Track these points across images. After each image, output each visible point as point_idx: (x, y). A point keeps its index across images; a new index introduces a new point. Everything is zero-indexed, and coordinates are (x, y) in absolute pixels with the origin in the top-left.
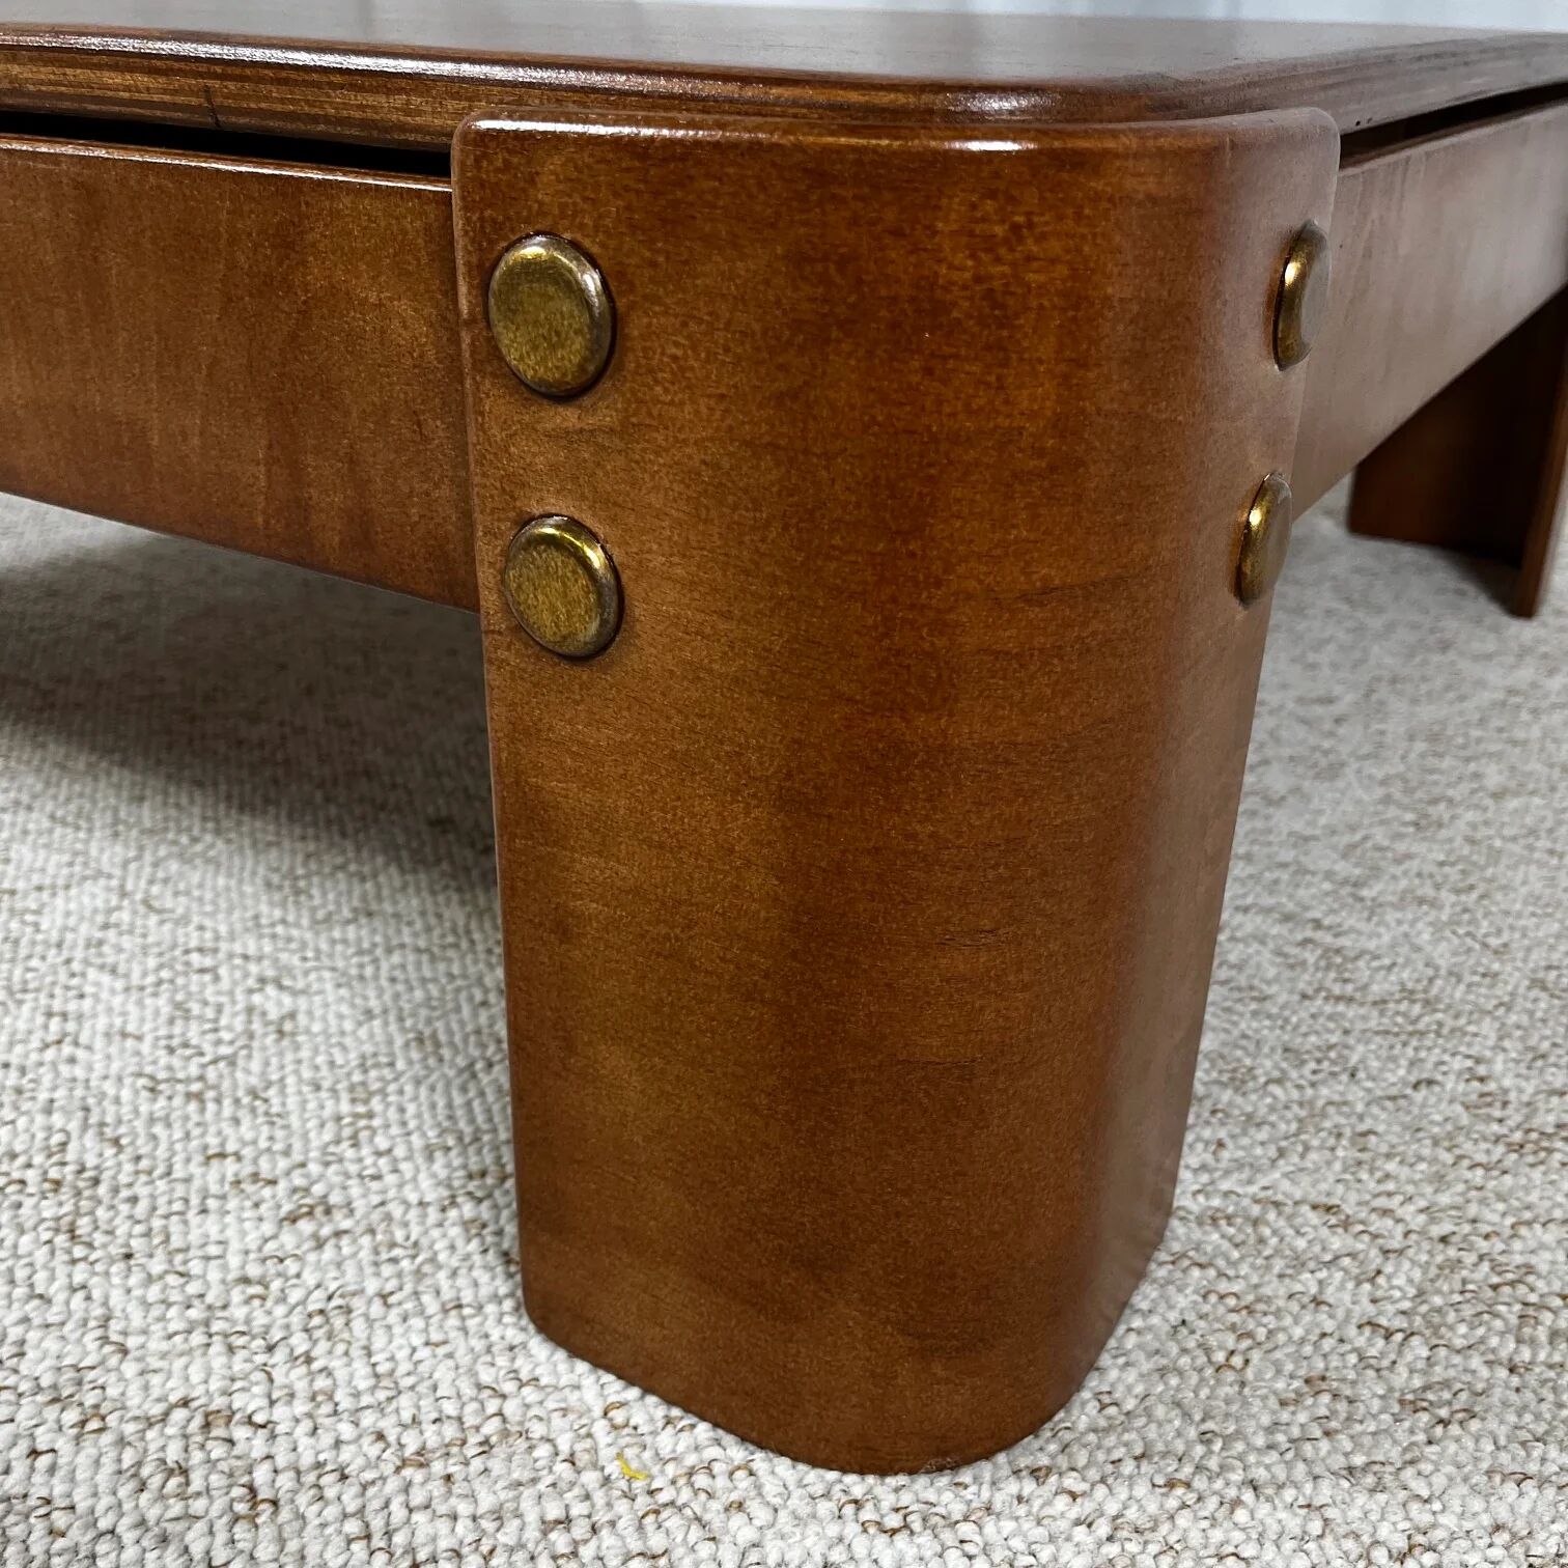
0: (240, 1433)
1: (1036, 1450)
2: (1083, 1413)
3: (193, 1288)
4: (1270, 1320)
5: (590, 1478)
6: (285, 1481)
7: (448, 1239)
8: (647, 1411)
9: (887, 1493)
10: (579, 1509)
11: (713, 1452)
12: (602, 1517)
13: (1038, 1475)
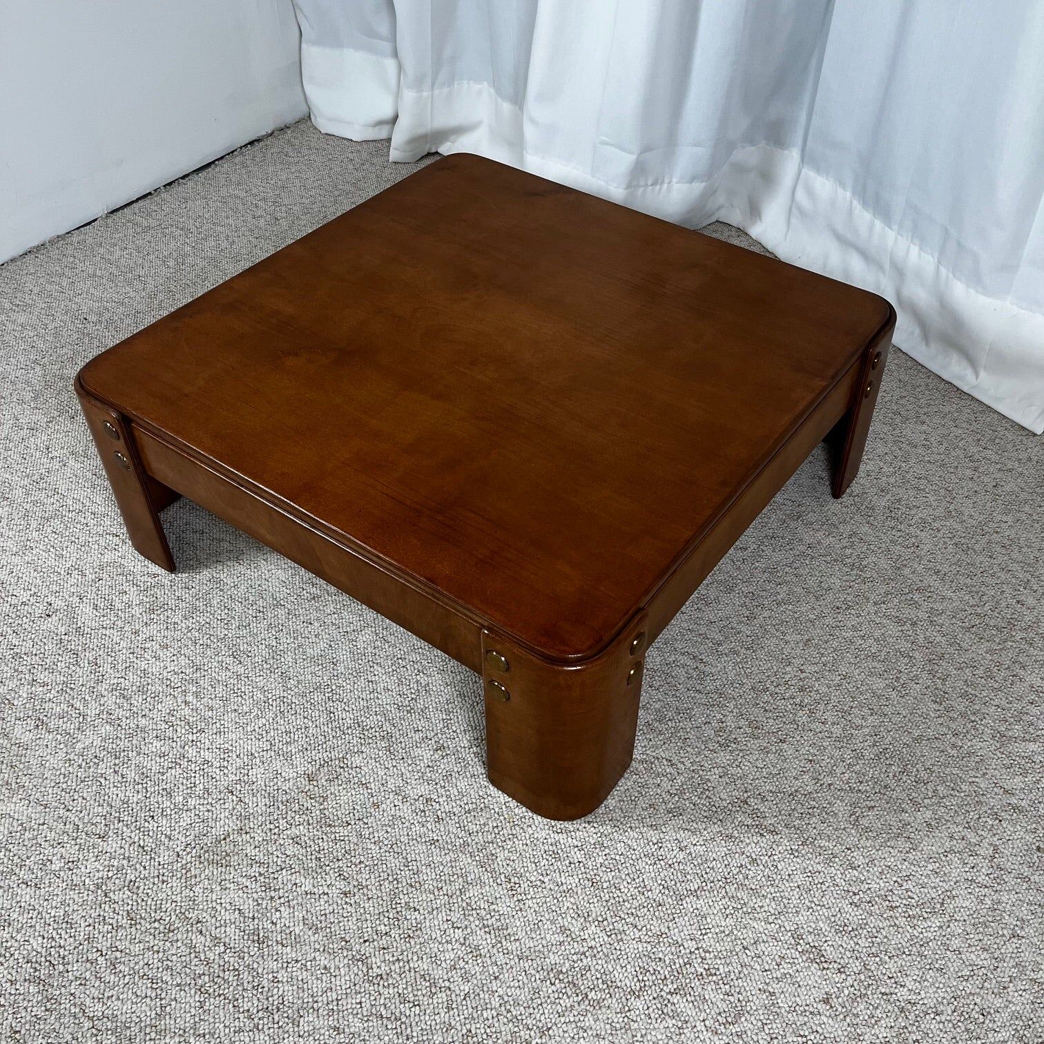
0: (434, 804)
1: (590, 818)
2: (601, 810)
3: (418, 768)
4: (647, 790)
5: (502, 818)
6: (444, 814)
7: (470, 757)
8: (513, 803)
9: (559, 825)
10: (499, 824)
11: (526, 814)
12: (504, 826)
13: (589, 823)
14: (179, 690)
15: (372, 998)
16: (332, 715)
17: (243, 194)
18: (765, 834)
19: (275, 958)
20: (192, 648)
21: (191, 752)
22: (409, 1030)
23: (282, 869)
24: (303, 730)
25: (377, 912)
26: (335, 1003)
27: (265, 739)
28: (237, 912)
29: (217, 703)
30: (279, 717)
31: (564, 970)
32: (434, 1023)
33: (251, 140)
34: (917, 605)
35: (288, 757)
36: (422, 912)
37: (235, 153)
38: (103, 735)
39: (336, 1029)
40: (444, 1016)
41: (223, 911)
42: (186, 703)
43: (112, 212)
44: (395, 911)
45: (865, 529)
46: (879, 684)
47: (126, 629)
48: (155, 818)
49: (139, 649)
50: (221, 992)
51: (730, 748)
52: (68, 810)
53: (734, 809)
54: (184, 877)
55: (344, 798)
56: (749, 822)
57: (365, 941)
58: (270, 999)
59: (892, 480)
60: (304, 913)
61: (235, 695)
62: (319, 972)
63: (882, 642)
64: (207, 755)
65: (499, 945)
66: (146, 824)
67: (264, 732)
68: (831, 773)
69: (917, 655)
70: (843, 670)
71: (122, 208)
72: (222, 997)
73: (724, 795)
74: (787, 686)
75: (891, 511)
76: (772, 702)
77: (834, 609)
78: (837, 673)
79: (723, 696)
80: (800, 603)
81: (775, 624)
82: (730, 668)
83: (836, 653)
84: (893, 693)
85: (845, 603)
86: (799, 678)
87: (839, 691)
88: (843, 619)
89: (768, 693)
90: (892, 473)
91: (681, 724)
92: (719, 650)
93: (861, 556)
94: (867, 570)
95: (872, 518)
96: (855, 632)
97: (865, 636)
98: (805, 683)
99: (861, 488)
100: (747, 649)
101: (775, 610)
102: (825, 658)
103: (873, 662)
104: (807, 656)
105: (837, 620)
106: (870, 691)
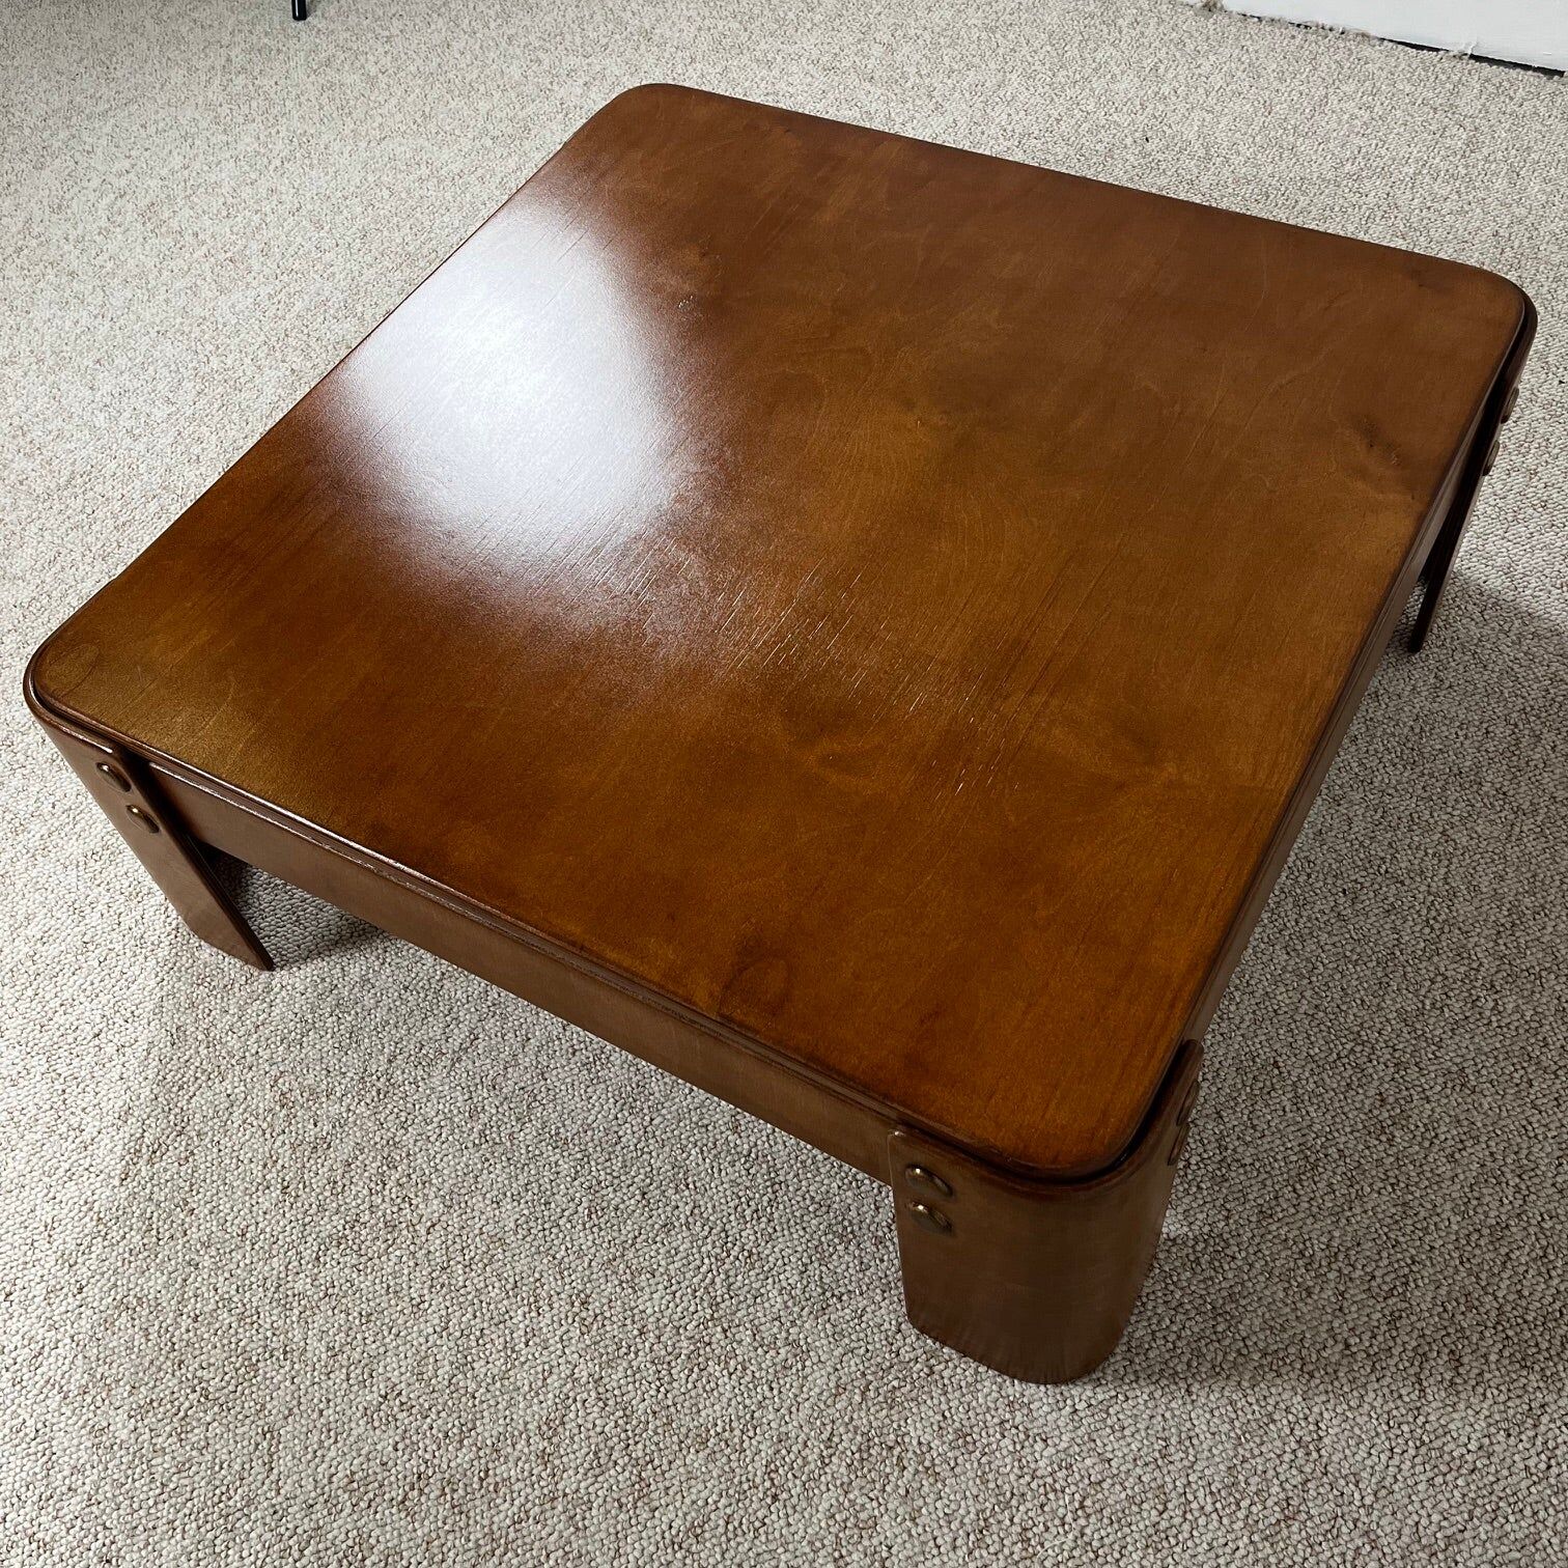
2: (194, 940)
4: (219, 996)
18: (124, 1162)
34: (598, 1466)
43: (1472, 57)
45: (819, 1379)
46: (394, 1369)
51: (278, 1108)
53: (172, 1117)
56: (148, 1139)
59: (1004, 1464)
63: (498, 1385)
65: (24, 851)
68: (217, 1268)
69: (466, 1455)
70: (436, 1304)
71: (1492, 61)
73: (200, 1102)
74: (399, 1200)
75: (891, 1448)
76: (366, 1174)
77: (582, 1295)
78: (426, 1291)
79: (381, 1096)
80: (595, 1229)
81: (541, 1182)
82: (441, 1107)
83: (473, 1293)
84: (376, 1395)
85: (599, 1318)
86: (414, 1221)
87: (383, 1292)
88: (555, 1311)
89: (385, 1168)
90: (1033, 1466)
91: (329, 1036)
92: (480, 1087)
93: (732, 1362)
94: (692, 1370)
95: (858, 1398)
96: (522, 1333)
97: (513, 1351)
98: (405, 1232)
99: (963, 1384)
100: (482, 1134)
101: (576, 1183)
102: (460, 1272)
103: (452, 1363)
104: (465, 1238)
105: (555, 1298)
106: (382, 1350)
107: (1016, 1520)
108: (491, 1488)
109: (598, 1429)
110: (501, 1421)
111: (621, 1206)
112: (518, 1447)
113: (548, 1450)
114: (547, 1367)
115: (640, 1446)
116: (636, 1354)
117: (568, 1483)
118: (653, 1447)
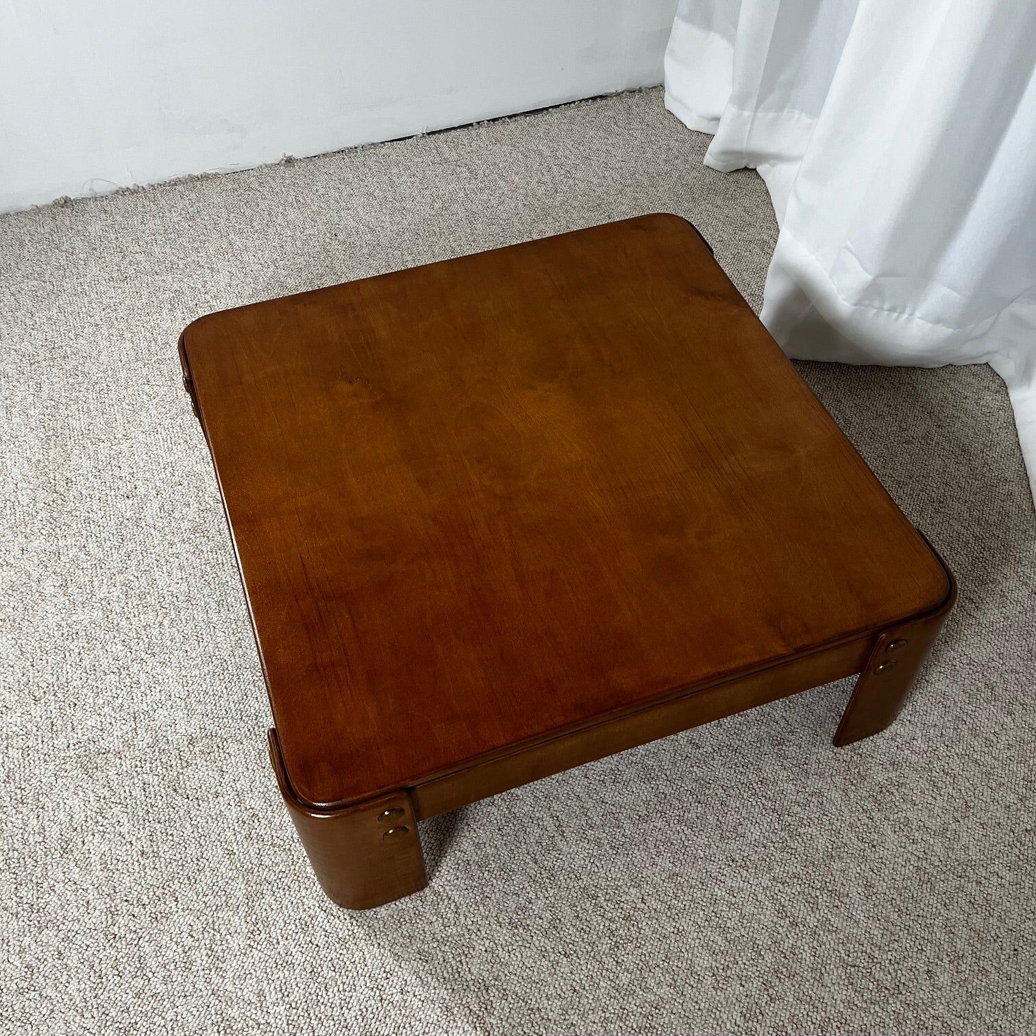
0: (256, 821)
1: (356, 914)
2: (368, 913)
3: (269, 783)
4: (418, 921)
5: (293, 867)
6: (256, 835)
9: (330, 904)
10: (287, 872)
11: (312, 876)
12: (289, 876)
13: (351, 917)
14: (164, 610)
15: (98, 949)
16: (245, 697)
17: (547, 152)
18: (478, 1029)
19: (65, 870)
20: (198, 580)
21: (135, 668)
22: (102, 991)
23: (120, 803)
24: (217, 698)
25: (151, 883)
26: (73, 934)
27: (186, 688)
28: (69, 817)
29: (178, 637)
30: (209, 676)
31: (235, 1028)
32: (119, 998)
33: (596, 95)
34: (814, 906)
35: (190, 713)
36: (179, 905)
37: (572, 105)
38: (93, 618)
39: (60, 953)
40: (130, 999)
41: (63, 810)
42: (161, 624)
43: (429, 134)
44: (163, 891)
45: (836, 795)
46: (703, 961)
47: (167, 537)
48: (77, 707)
49: (164, 560)
50: (17, 872)
51: (516, 931)
52: (32, 665)
53: (472, 988)
54: (59, 766)
55: (200, 775)
56: (475, 1008)
57: (126, 901)
58: (39, 900)
59: (914, 758)
60: (108, 848)
61: (196, 638)
62: (81, 902)
63: (745, 921)
64: (143, 677)
65: (208, 972)
66: (67, 709)
67: (191, 682)
68: (583, 1016)
69: (769, 957)
70: (684, 923)
71: (439, 132)
72: (15, 876)
73: (476, 968)
74: (617, 906)
75: (881, 792)
76: (590, 912)
77: (729, 859)
78: (674, 924)
79: (552, 879)
80: (701, 833)
81: (659, 839)
82: (582, 856)
83: (692, 903)
84: (710, 979)
85: (745, 859)
86: (634, 906)
87: (660, 943)
88: (728, 875)
89: (594, 901)
90: (921, 750)
91: (495, 881)
92: (586, 832)
93: (805, 822)
94: (797, 840)
95: (853, 788)
96: (728, 895)
97: (734, 905)
98: (636, 914)
99: (873, 748)
100: (613, 848)
101: (672, 825)
102: (676, 902)
103: (719, 935)
104: (660, 889)
105: (721, 871)
106: (689, 962)
107: (938, 771)
108: (792, 955)
109: (797, 893)
110: (763, 931)
111: (699, 815)
112: (781, 932)
113: (791, 920)
114: (752, 895)
115: (816, 882)
116: (773, 855)
117: (812, 921)
118: (821, 877)
